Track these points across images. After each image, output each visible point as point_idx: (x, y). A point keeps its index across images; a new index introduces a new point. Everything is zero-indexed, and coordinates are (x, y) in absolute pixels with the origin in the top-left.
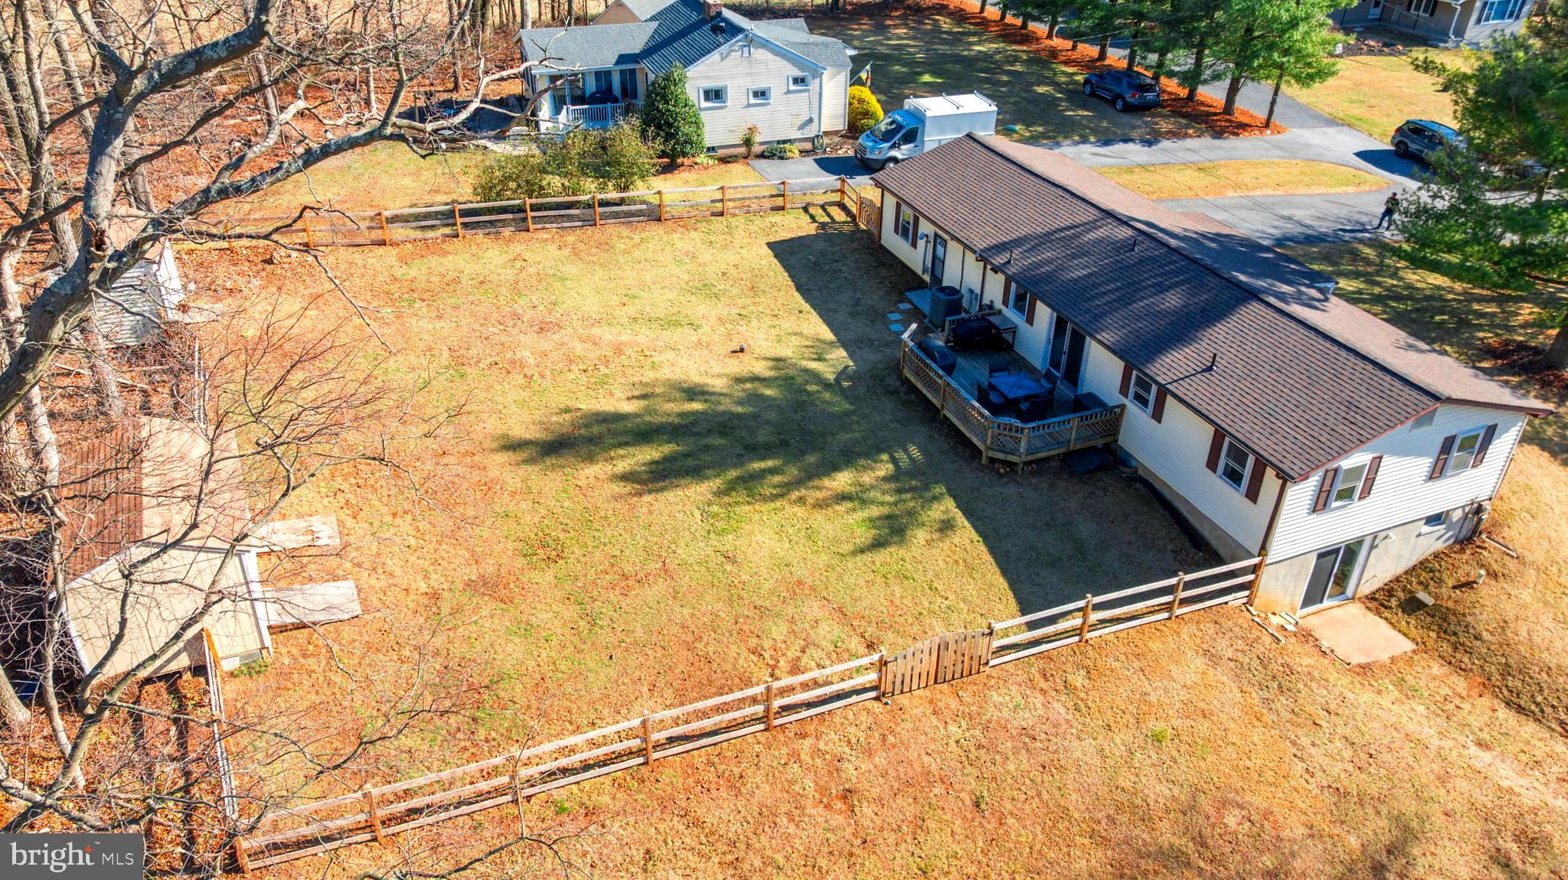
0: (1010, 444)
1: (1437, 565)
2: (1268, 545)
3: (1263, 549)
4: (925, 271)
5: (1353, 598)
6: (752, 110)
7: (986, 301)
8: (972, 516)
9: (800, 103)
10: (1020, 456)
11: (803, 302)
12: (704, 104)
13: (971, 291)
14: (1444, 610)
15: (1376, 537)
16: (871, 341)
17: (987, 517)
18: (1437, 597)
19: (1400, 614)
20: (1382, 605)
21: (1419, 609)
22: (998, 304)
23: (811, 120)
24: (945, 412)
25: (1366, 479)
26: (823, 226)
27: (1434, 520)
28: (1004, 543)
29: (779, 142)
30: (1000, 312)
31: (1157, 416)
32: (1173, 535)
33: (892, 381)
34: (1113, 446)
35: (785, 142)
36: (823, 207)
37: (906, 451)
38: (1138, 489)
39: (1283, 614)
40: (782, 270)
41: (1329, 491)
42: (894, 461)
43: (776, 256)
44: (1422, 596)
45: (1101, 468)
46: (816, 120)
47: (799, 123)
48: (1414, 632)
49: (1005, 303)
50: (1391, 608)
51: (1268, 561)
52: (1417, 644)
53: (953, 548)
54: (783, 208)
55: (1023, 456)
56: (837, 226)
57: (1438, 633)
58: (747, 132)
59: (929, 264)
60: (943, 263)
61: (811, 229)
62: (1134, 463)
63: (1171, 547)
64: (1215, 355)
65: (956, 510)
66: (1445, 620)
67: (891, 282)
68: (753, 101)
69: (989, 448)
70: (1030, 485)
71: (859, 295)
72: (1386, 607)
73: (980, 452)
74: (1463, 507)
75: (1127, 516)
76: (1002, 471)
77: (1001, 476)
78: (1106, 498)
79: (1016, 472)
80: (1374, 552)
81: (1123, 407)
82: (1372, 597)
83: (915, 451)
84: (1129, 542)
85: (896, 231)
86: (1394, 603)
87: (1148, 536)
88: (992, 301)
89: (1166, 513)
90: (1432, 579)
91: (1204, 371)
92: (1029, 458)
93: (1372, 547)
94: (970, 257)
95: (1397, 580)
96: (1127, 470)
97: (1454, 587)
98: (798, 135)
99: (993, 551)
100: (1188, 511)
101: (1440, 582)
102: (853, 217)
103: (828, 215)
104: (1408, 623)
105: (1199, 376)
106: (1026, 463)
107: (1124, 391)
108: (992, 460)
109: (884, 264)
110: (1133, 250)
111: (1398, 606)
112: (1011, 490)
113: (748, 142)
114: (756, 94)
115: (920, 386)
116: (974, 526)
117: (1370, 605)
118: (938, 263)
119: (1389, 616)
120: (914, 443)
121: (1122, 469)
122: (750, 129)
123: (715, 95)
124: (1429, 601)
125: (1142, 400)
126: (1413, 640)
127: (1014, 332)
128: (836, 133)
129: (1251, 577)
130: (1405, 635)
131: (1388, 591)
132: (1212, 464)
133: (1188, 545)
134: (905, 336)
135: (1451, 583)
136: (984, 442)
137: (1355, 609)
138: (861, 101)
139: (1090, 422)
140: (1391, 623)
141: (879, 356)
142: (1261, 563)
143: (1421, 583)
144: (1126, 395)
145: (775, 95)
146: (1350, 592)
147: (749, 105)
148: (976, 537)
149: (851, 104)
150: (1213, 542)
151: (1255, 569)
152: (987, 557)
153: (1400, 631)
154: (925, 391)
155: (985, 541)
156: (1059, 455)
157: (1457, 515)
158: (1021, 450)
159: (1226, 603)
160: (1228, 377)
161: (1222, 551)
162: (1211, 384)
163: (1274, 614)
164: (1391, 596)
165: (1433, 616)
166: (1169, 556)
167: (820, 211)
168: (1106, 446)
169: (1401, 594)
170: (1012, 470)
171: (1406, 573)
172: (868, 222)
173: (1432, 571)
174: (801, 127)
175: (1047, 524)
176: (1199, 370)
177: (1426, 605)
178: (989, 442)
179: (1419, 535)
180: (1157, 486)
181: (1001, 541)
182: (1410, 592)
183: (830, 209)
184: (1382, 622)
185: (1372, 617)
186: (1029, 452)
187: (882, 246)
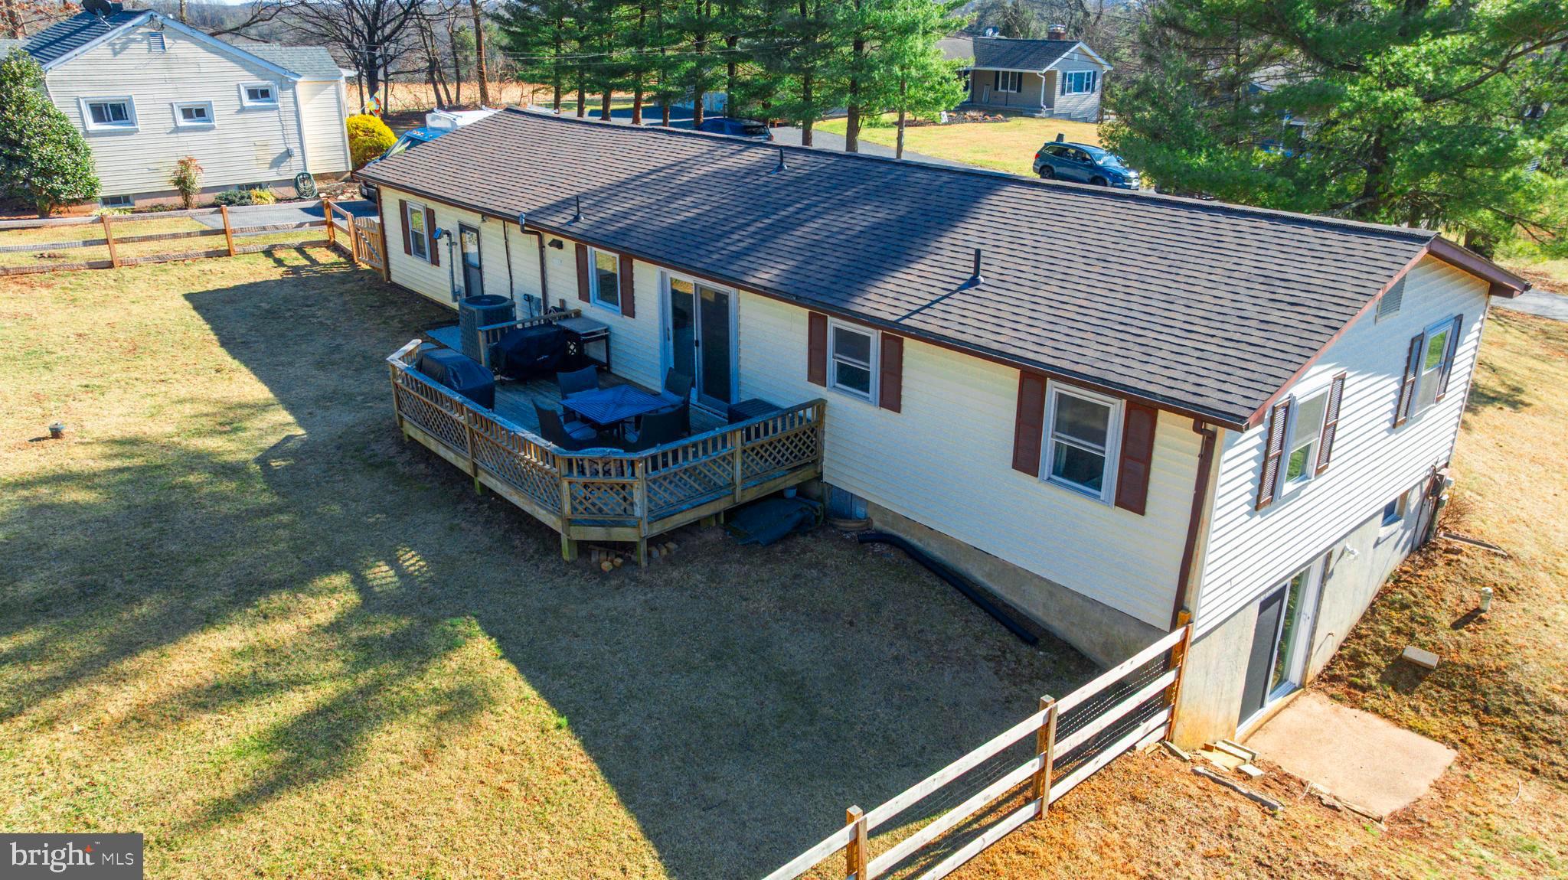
0: (612, 503)
1: (1406, 594)
2: (1190, 596)
3: (1180, 613)
4: (455, 295)
5: (1302, 685)
6: (185, 137)
7: (554, 302)
8: (543, 670)
9: (265, 125)
10: (636, 526)
11: (229, 359)
12: (93, 126)
13: (529, 298)
14: (1463, 671)
15: (1330, 555)
16: (350, 397)
17: (581, 665)
18: (1437, 648)
19: (1393, 695)
20: (1355, 686)
21: (1421, 679)
22: (574, 303)
23: (288, 154)
24: (483, 478)
25: (1326, 428)
26: (296, 270)
27: (1391, 513)
28: (622, 718)
29: (241, 187)
30: (578, 314)
31: (891, 400)
32: (978, 628)
33: (383, 448)
34: (815, 490)
35: (253, 186)
36: (300, 249)
37: (393, 562)
38: (881, 554)
39: (1220, 745)
40: (202, 322)
41: (1279, 457)
42: (361, 584)
43: (195, 308)
44: (1413, 653)
45: (803, 527)
46: (297, 152)
47: (270, 158)
48: (1434, 724)
49: (584, 295)
50: (1370, 687)
51: (1195, 634)
52: (1456, 747)
53: (495, 756)
54: (228, 253)
55: (644, 526)
56: (320, 268)
57: (1476, 716)
58: (179, 167)
59: (460, 281)
60: (480, 268)
61: (276, 274)
62: (860, 511)
63: (982, 651)
64: (978, 252)
65: (503, 664)
66: (1473, 687)
67: (401, 321)
68: (183, 122)
69: (571, 522)
70: (668, 583)
71: (340, 340)
72: (1364, 690)
73: (555, 535)
74: (1421, 483)
75: (877, 607)
76: (606, 566)
77: (604, 576)
78: (827, 581)
79: (637, 564)
80: (1330, 583)
81: (820, 405)
82: (1329, 677)
83: (412, 561)
84: (896, 658)
85: (408, 251)
86: (1372, 679)
87: (932, 638)
88: (562, 302)
89: (950, 589)
90: (1412, 620)
91: (961, 288)
92: (657, 529)
93: (1326, 576)
94: (514, 230)
95: (1356, 634)
96: (851, 524)
97: (1455, 626)
98: (272, 175)
99: (593, 745)
100: (989, 575)
101: (1428, 622)
102: (349, 257)
103: (308, 257)
104: (1416, 709)
105: (957, 296)
106: (654, 541)
107: (817, 373)
108: (584, 548)
109: (392, 302)
110: (781, 168)
111: (1381, 681)
112: (631, 600)
113: (183, 185)
114: (188, 113)
115: (433, 445)
116: (544, 693)
117: (1334, 691)
118: (474, 273)
119: (1378, 704)
120: (413, 547)
121: (842, 524)
122: (182, 162)
123: (114, 112)
124: (1430, 659)
125: (853, 379)
126: (1443, 739)
127: (607, 338)
128: (337, 176)
129: (1169, 678)
130: (1424, 733)
131: (1351, 658)
132: (1025, 459)
133: (1010, 640)
134: (396, 359)
135: (1446, 619)
136: (557, 510)
137: (1315, 707)
138: (368, 132)
139: (764, 440)
140: (1386, 716)
141: (363, 415)
142: (1184, 641)
143: (1398, 631)
144: (822, 382)
145: (222, 113)
146: (1295, 675)
147: (177, 130)
148: (551, 718)
149: (352, 137)
150: (1058, 625)
151: (1170, 660)
152: (579, 761)
153: (1410, 728)
154: (442, 452)
155: (575, 727)
156: (717, 515)
157: (1415, 499)
158: (638, 512)
159: (1133, 748)
160: (1013, 287)
161: (1082, 639)
162: (986, 303)
163: (1208, 748)
164: (1360, 665)
165: (1450, 687)
166: (986, 670)
167: (295, 254)
168: (801, 490)
169: (1375, 659)
170: (627, 561)
171: (1364, 619)
172: (371, 258)
173: (1404, 606)
174: (276, 163)
175: (716, 656)
176: (954, 287)
177: (1428, 669)
178: (567, 508)
179: (1377, 544)
180: (914, 541)
181: (614, 715)
182: (1389, 651)
183: (309, 251)
184: (1370, 717)
185: (1347, 711)
186: (656, 516)
187: (395, 285)
